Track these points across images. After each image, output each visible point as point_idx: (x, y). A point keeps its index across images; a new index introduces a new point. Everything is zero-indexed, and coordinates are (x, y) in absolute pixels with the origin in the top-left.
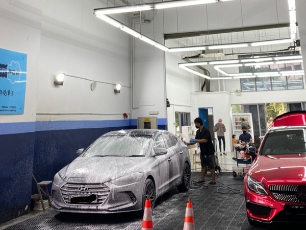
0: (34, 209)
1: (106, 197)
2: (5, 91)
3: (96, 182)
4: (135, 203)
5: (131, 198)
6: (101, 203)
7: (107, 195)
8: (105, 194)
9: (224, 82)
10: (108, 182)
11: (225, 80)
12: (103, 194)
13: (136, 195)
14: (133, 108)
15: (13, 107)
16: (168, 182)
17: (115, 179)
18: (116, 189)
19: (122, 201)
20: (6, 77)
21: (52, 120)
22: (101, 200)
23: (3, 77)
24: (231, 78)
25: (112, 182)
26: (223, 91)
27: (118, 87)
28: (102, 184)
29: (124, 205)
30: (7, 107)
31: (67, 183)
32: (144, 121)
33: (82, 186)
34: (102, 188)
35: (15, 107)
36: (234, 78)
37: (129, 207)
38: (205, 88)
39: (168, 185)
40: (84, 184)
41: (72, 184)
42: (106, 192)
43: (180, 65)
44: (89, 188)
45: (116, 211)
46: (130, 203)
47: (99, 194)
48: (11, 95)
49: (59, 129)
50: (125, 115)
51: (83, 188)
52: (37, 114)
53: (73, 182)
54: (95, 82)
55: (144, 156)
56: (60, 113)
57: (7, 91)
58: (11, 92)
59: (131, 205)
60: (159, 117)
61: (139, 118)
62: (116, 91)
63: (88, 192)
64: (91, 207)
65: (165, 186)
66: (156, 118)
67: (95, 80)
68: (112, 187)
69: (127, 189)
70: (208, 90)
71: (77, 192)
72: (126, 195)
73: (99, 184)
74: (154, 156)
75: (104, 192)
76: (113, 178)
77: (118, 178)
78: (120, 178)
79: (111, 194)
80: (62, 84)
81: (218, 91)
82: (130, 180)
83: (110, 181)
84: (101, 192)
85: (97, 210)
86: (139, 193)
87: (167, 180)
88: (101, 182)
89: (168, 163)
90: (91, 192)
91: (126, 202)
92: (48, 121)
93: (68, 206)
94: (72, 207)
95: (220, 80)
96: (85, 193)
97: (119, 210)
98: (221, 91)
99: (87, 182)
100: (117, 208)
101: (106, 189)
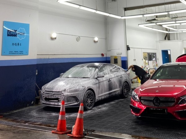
0: (39, 103)
1: (62, 99)
2: (16, 43)
3: (58, 91)
4: (78, 103)
5: (76, 100)
6: (60, 102)
7: (63, 98)
8: (62, 97)
9: (178, 35)
10: (64, 91)
11: (179, 33)
12: (61, 97)
13: (79, 98)
14: (108, 51)
15: (21, 52)
16: (108, 93)
17: (68, 90)
18: (67, 95)
19: (71, 101)
20: (16, 36)
21: (50, 58)
22: (60, 100)
23: (14, 36)
24: (181, 32)
25: (66, 91)
26: (178, 40)
27: (96, 39)
28: (61, 92)
29: (72, 103)
30: (17, 52)
31: (45, 91)
32: (114, 58)
33: (51, 93)
34: (61, 94)
35: (23, 52)
36: (183, 31)
37: (75, 105)
38: (167, 38)
39: (107, 94)
40: (52, 92)
41: (47, 91)
42: (63, 96)
43: (139, 25)
44: (54, 94)
45: (68, 106)
46: (76, 102)
47: (59, 97)
48: (19, 46)
49: (55, 62)
50: (102, 55)
51: (52, 93)
52: (37, 55)
53: (47, 90)
54: (79, 37)
55: (89, 78)
56: (55, 54)
57: (17, 44)
58: (19, 44)
59: (76, 103)
60: (122, 56)
61: (111, 56)
62: (95, 42)
63: (54, 96)
64: (55, 104)
65: (105, 95)
66: (120, 56)
67: (79, 36)
68: (66, 94)
69: (74, 95)
70: (169, 39)
71: (49, 96)
72: (73, 98)
73: (59, 92)
74: (96, 78)
75: (62, 96)
76: (67, 89)
77: (70, 89)
78: (71, 90)
79: (65, 98)
80: (55, 38)
81: (175, 40)
82: (76, 91)
83: (65, 90)
84: (60, 96)
85: (58, 105)
86: (81, 98)
87: (107, 91)
88: (60, 91)
89: (108, 82)
90: (55, 96)
91: (73, 102)
92: (47, 58)
93: (45, 103)
94: (47, 103)
95: (176, 33)
96: (53, 96)
97: (69, 106)
98: (177, 40)
99: (54, 91)
100: (68, 105)
101: (62, 95)
